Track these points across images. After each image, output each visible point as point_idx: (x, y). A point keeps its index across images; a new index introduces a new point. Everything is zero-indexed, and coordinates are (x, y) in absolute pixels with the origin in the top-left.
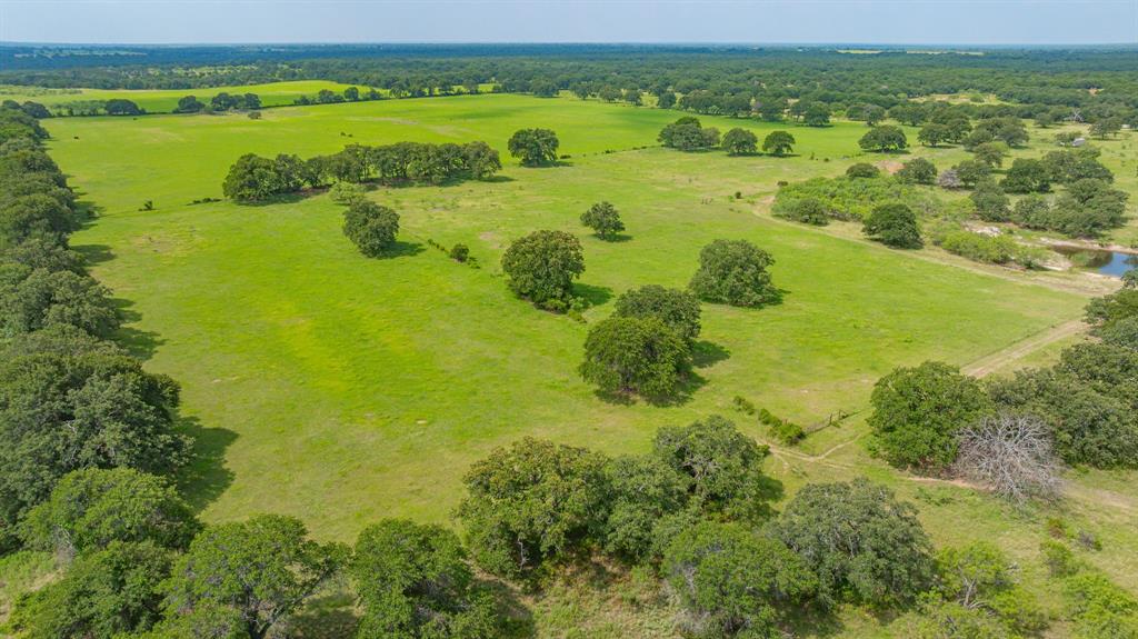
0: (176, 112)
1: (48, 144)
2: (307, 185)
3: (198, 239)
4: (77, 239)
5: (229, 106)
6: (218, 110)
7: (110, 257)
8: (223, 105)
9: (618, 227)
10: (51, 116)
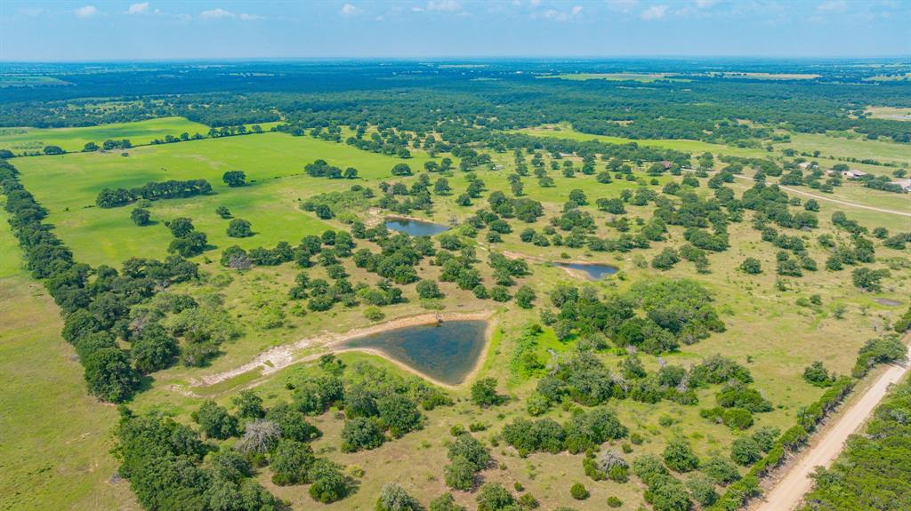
0: (83, 151)
1: (19, 177)
2: (131, 199)
3: (84, 222)
4: (43, 222)
5: (112, 147)
6: (107, 149)
7: (54, 228)
8: (110, 146)
9: (229, 214)
10: (14, 157)
